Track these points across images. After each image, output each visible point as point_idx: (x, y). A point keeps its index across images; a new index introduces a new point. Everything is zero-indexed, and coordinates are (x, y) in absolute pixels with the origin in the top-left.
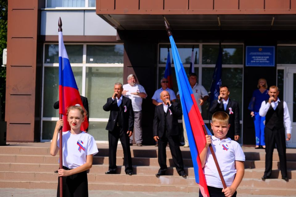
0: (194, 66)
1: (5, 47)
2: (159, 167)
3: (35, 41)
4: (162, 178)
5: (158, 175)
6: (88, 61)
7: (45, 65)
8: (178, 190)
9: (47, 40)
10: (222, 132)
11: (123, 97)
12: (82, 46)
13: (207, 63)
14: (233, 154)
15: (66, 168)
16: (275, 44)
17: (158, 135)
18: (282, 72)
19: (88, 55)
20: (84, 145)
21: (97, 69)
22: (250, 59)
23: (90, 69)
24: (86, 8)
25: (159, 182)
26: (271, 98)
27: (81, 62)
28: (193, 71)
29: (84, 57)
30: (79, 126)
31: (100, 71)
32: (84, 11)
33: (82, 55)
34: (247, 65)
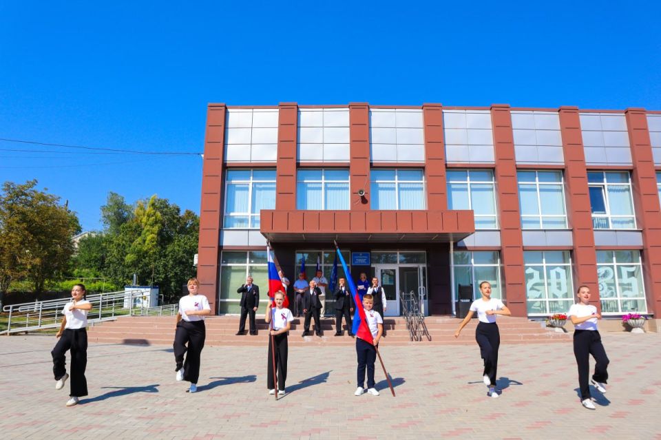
0: (320, 265)
1: (197, 253)
2: (303, 330)
3: (216, 249)
4: (306, 337)
5: (303, 336)
6: (250, 262)
7: (222, 265)
8: (317, 345)
9: (224, 248)
10: (369, 306)
11: (253, 285)
12: (246, 253)
13: (328, 263)
14: (376, 319)
15: (275, 330)
16: (370, 251)
17: (306, 308)
18: (374, 268)
19: (251, 258)
20: (286, 316)
21: (256, 267)
22: (355, 260)
23: (251, 267)
24: (249, 228)
25: (304, 340)
26: (374, 285)
27: (246, 263)
28: (319, 268)
29: (248, 259)
30: (281, 304)
31: (258, 269)
32: (249, 230)
33: (246, 258)
34: (353, 264)
